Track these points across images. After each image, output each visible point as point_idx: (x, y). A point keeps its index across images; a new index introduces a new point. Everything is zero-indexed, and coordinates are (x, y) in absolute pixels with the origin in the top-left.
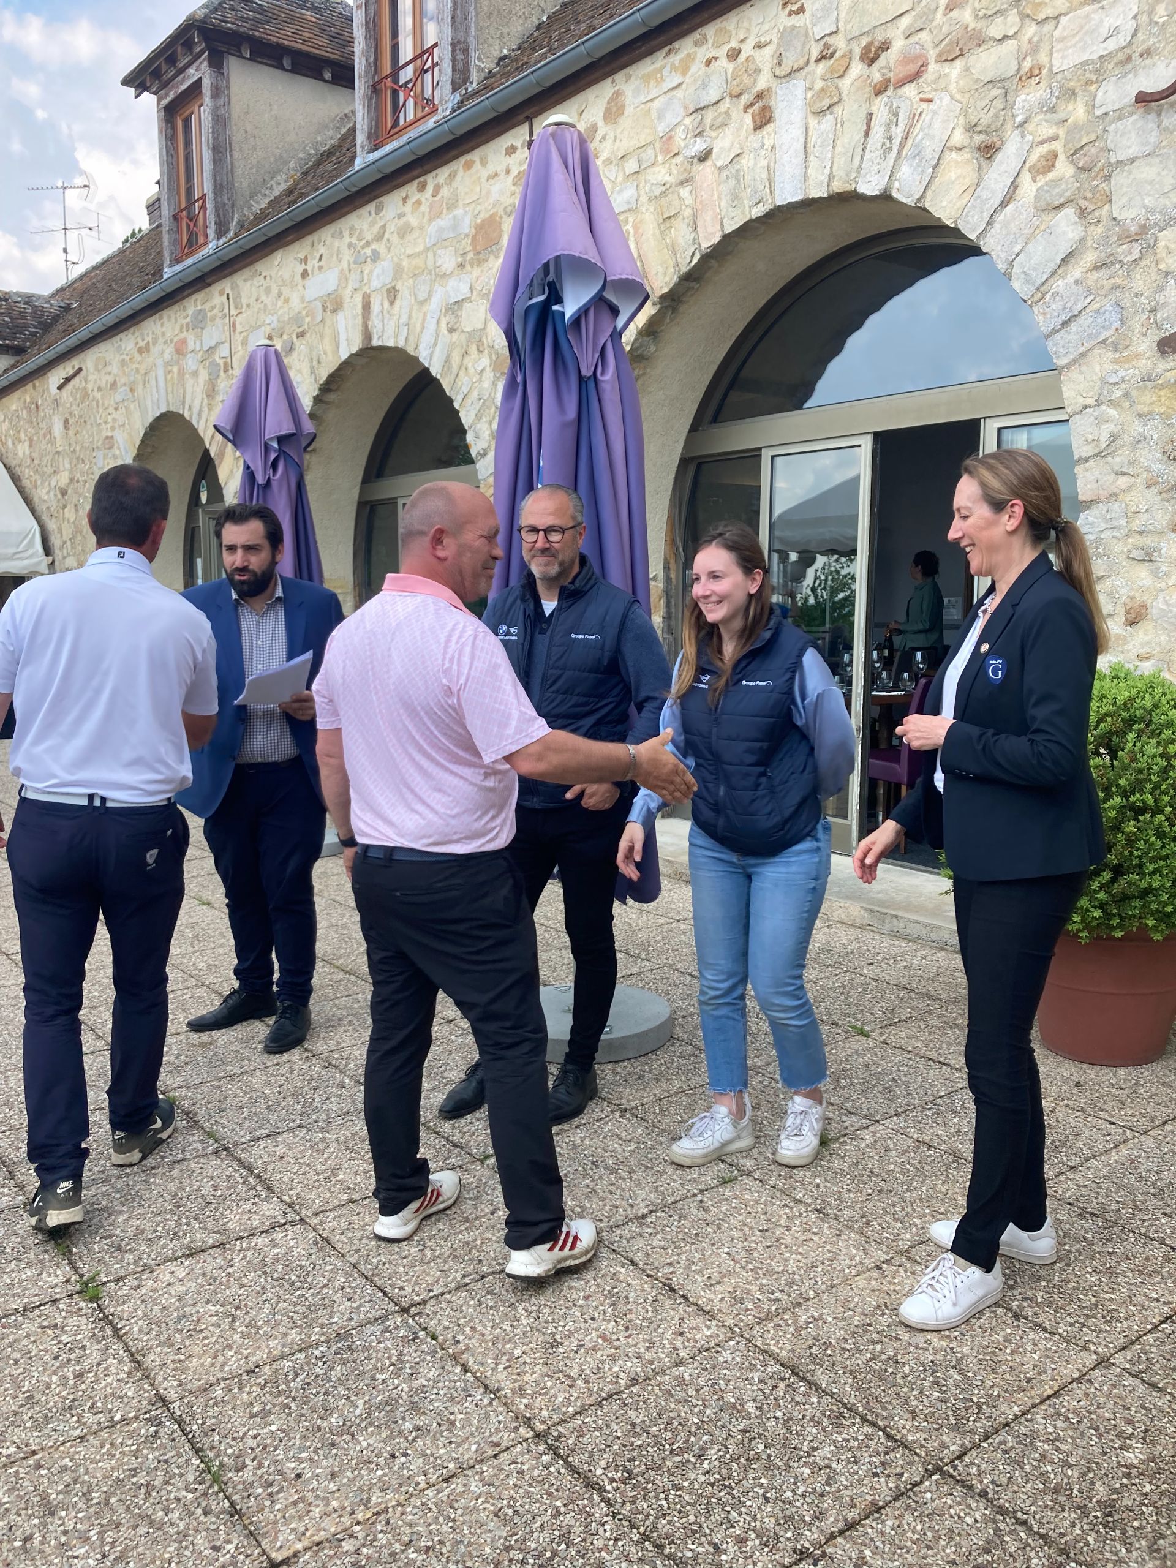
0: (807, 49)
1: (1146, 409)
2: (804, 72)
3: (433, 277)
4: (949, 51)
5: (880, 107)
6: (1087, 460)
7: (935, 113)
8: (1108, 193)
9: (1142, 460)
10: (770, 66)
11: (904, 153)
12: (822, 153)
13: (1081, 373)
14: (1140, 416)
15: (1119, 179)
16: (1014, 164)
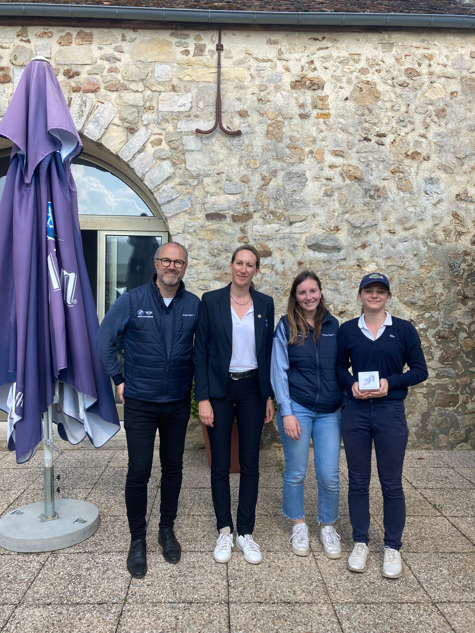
1: (202, 237)
4: (111, 87)
5: (76, 97)
7: (105, 108)
8: (184, 160)
9: (202, 255)
10: (9, 58)
11: (90, 119)
13: (176, 221)
14: (200, 239)
15: (187, 156)
16: (143, 138)
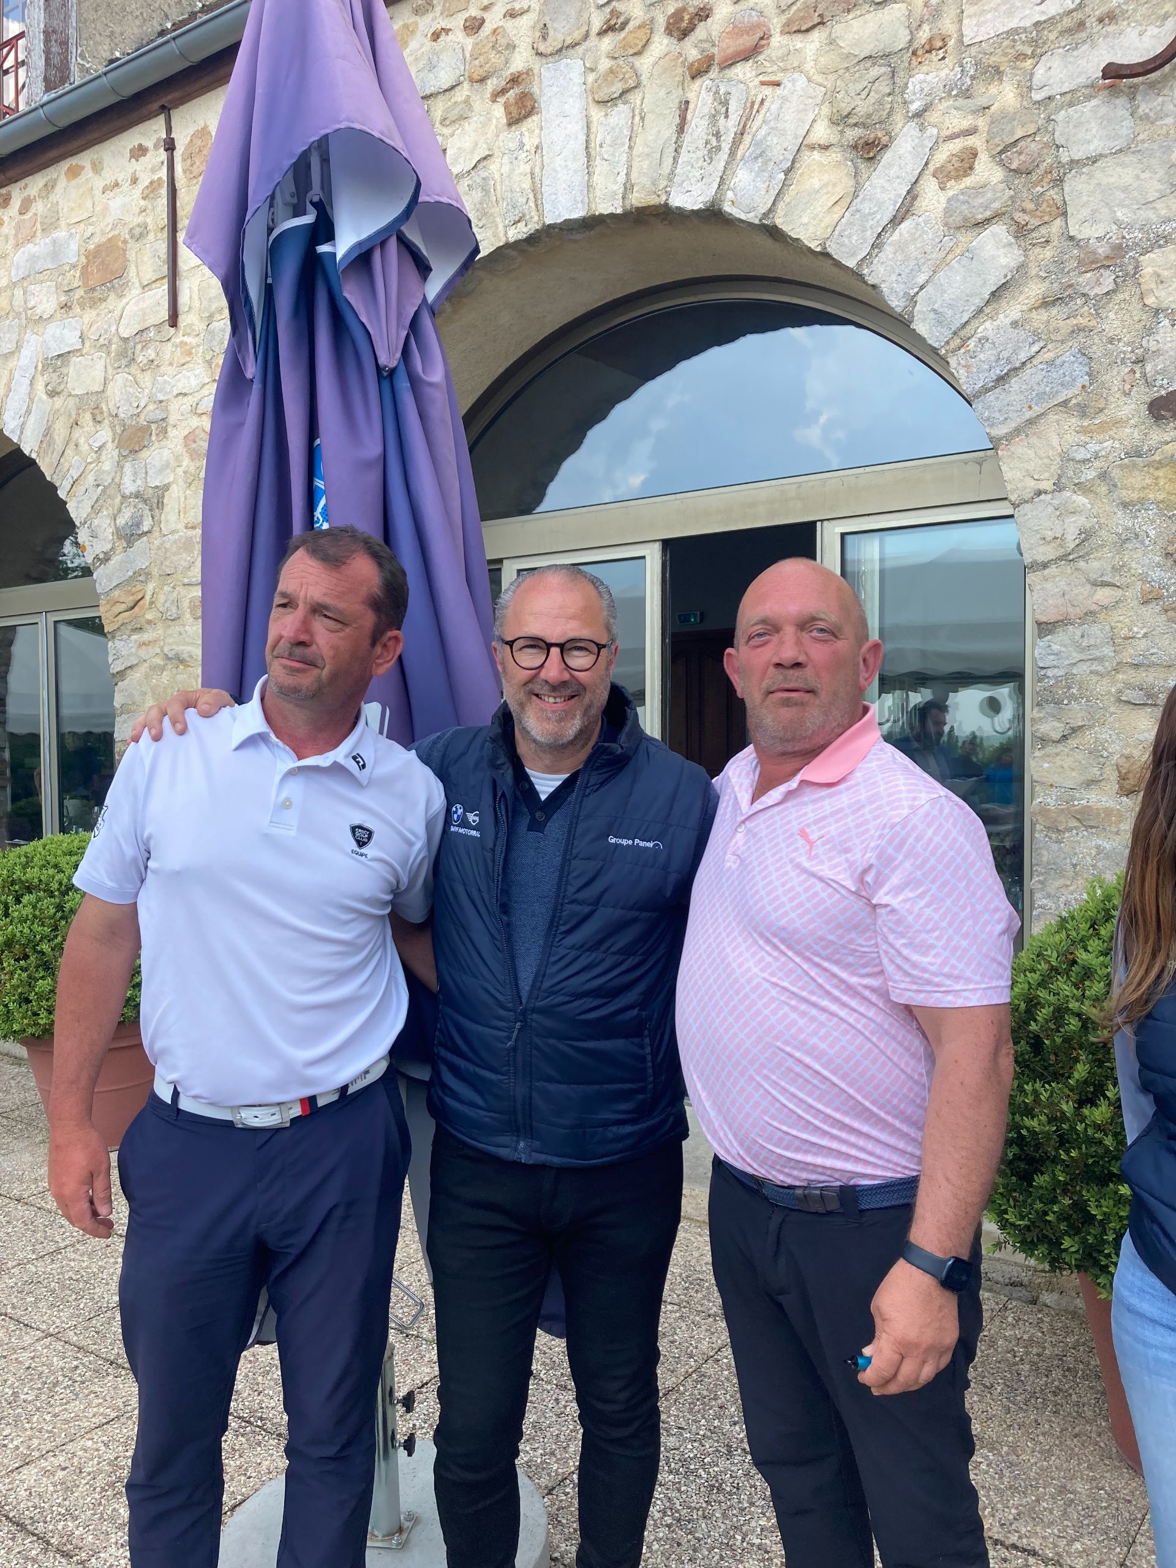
0: (586, 16)
1: (1135, 496)
2: (580, 50)
3: (24, 322)
4: (803, 18)
5: (701, 94)
6: (1045, 565)
7: (785, 99)
8: (1060, 203)
9: (1134, 565)
10: (530, 40)
11: (740, 153)
12: (613, 155)
13: (1030, 446)
14: (1125, 505)
15: (1076, 186)
16: (909, 167)
